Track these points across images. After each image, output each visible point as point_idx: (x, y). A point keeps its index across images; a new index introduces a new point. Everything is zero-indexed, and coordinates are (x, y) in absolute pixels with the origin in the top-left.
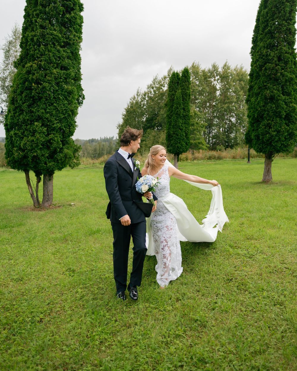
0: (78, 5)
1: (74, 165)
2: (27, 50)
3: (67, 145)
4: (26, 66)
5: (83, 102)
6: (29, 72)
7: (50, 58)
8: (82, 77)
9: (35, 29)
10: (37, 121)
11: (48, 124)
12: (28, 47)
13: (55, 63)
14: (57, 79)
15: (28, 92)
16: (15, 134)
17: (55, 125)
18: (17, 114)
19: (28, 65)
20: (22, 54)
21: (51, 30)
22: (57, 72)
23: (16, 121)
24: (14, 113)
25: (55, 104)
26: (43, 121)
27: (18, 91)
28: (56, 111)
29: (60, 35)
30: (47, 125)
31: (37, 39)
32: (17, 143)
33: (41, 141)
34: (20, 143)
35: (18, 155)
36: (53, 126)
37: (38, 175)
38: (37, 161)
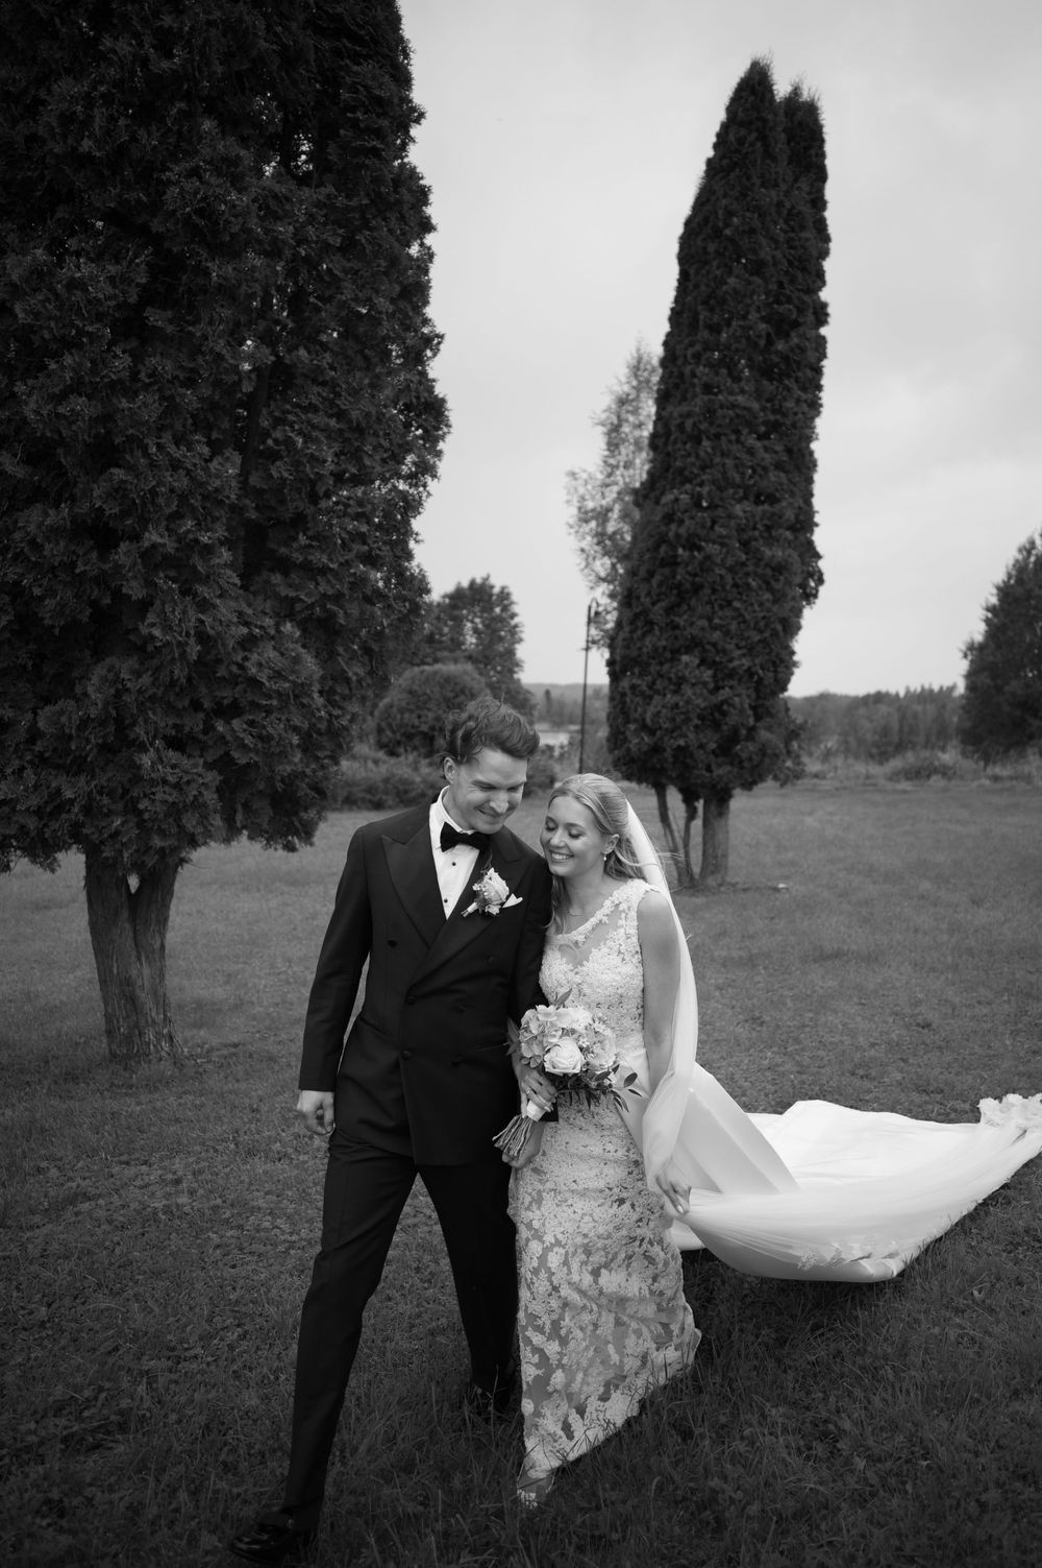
0: (811, 310)
1: (788, 777)
2: (668, 454)
3: (768, 719)
4: (664, 500)
5: (817, 591)
6: (669, 518)
7: (724, 473)
8: (817, 519)
9: (689, 396)
10: (688, 650)
11: (717, 659)
12: (670, 448)
13: (739, 487)
14: (743, 530)
15: (667, 571)
16: (633, 687)
17: (736, 663)
18: (639, 633)
19: (668, 497)
20: (654, 467)
21: (731, 393)
22: (745, 512)
23: (635, 653)
24: (632, 632)
25: (737, 604)
26: (704, 650)
27: (642, 572)
28: (739, 623)
29: (756, 406)
30: (714, 662)
31: (694, 424)
32: (636, 710)
33: (698, 706)
34: (645, 712)
35: (639, 744)
36: (731, 665)
37: (689, 799)
38: (688, 761)
